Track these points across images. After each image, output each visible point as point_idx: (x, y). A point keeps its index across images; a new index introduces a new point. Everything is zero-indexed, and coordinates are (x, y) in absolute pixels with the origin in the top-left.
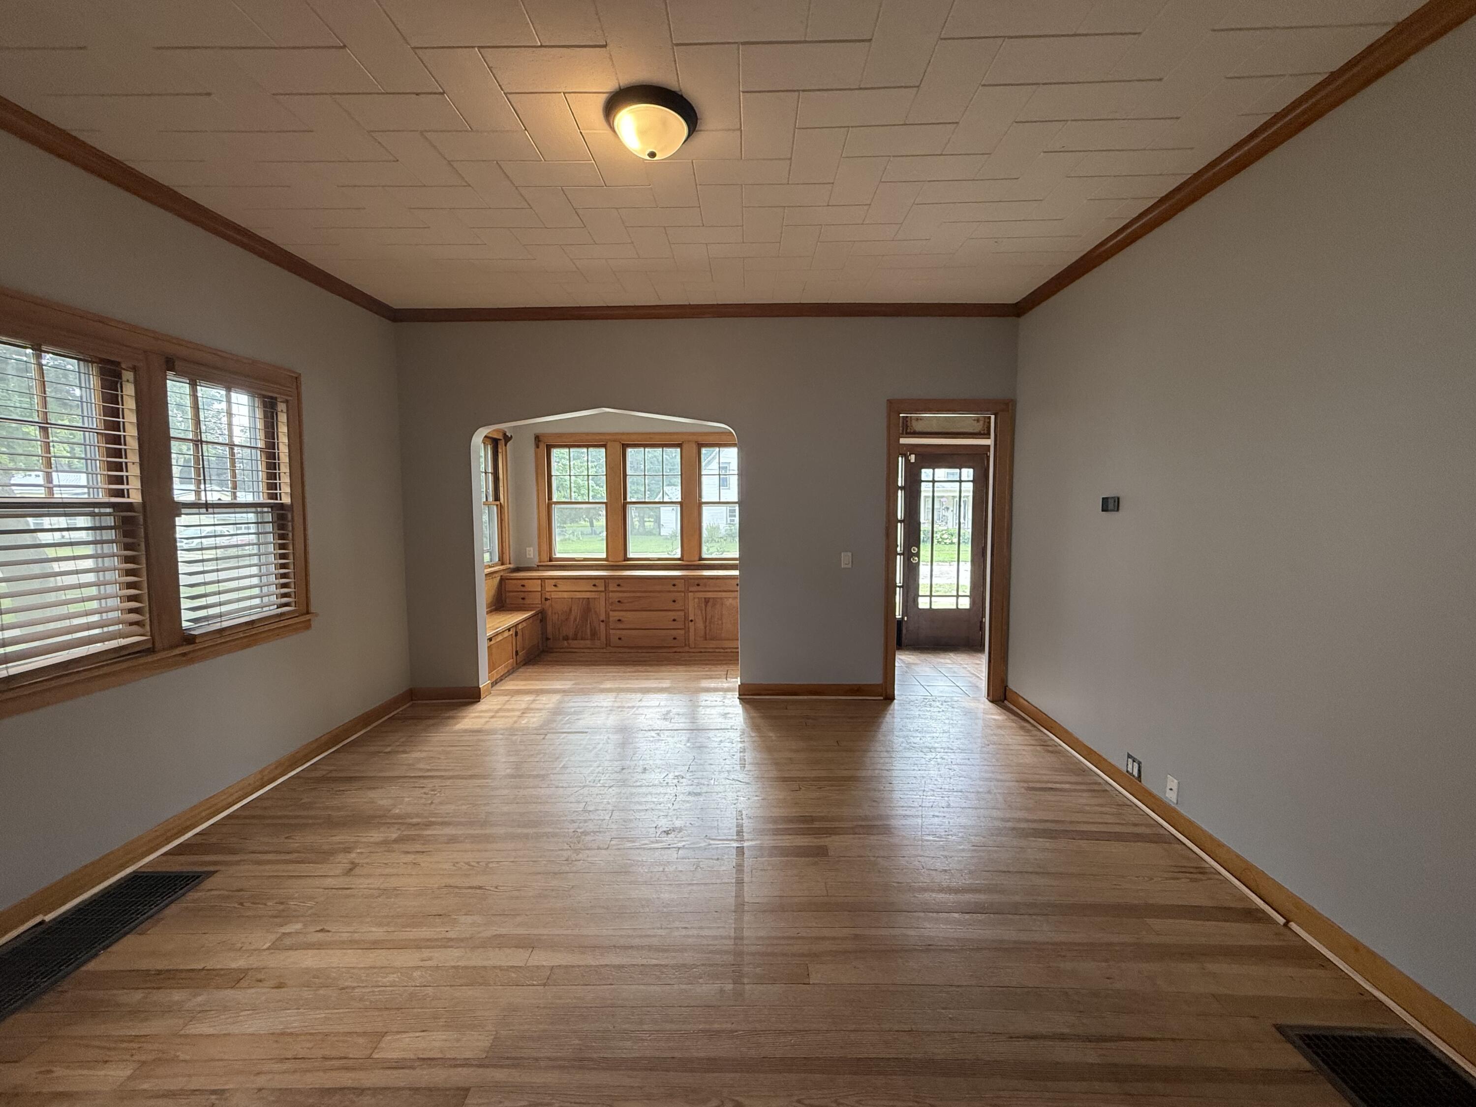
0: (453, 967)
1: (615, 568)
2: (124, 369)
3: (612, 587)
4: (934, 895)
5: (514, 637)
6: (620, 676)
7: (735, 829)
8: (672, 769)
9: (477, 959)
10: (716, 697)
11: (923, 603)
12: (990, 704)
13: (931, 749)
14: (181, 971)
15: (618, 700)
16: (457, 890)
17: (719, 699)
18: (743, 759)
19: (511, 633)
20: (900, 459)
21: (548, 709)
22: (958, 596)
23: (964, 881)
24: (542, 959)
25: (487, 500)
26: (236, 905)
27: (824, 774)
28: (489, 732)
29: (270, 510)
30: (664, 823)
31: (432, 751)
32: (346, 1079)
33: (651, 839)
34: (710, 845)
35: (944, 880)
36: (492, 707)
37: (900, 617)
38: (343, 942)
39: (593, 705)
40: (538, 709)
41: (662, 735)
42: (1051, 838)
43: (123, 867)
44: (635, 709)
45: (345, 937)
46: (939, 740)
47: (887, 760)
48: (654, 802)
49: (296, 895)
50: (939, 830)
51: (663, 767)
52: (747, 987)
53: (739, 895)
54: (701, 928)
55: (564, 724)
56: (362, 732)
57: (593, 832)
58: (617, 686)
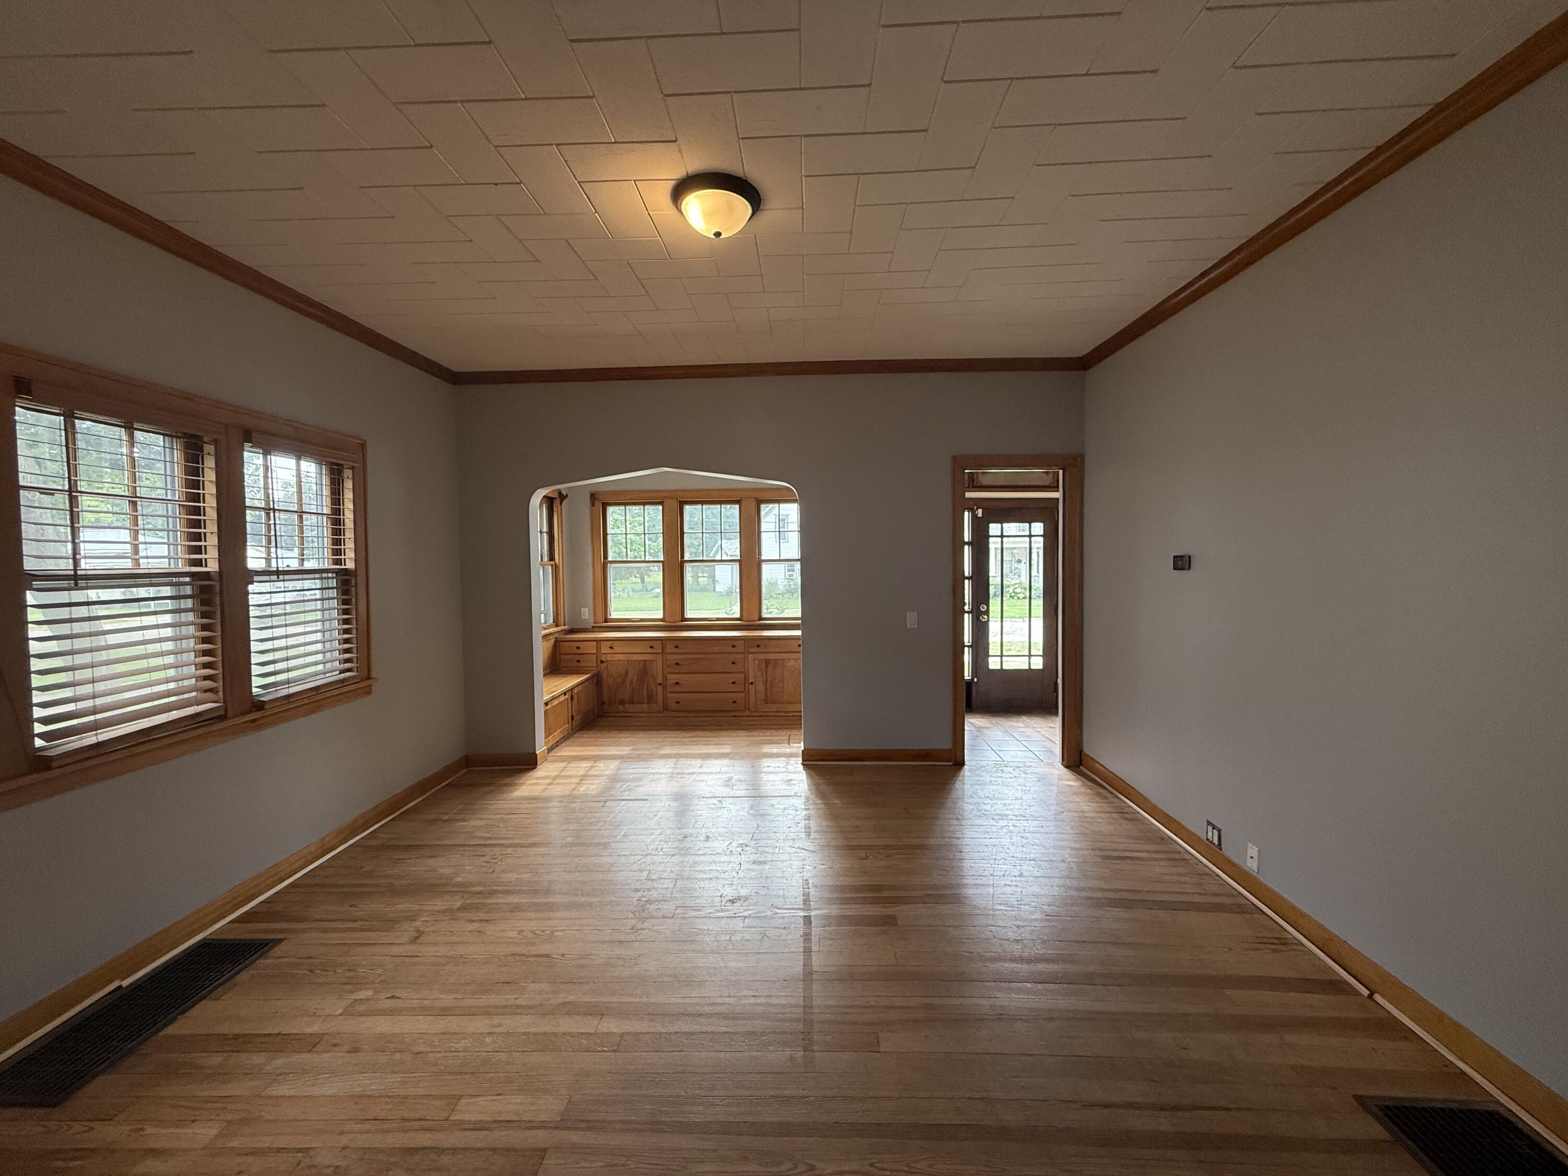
0: (524, 1034)
1: (673, 629)
2: (207, 443)
3: (670, 648)
4: (1006, 965)
5: (570, 702)
6: (679, 742)
7: (802, 898)
8: (736, 837)
9: (546, 1026)
10: (779, 763)
11: (994, 664)
12: (1064, 771)
13: (1003, 816)
14: (258, 1035)
15: (677, 766)
16: (524, 958)
17: (781, 765)
18: (808, 827)
19: (567, 697)
20: (966, 514)
21: (607, 776)
22: (1030, 656)
23: (1036, 951)
24: (612, 1026)
25: (542, 560)
26: (306, 972)
27: (891, 842)
28: (547, 799)
29: (334, 575)
30: (729, 892)
31: (490, 819)
32: (424, 1139)
33: (717, 908)
34: (777, 914)
35: (1016, 949)
36: (550, 774)
37: (970, 678)
38: (414, 1009)
39: (651, 771)
40: (595, 776)
41: (724, 803)
42: (1127, 908)
43: (190, 935)
44: (695, 776)
45: (416, 1003)
46: (1011, 807)
47: (956, 828)
48: (718, 871)
49: (365, 963)
50: (1011, 899)
51: (727, 835)
52: (817, 1054)
53: (807, 964)
54: (769, 996)
55: (625, 791)
56: (421, 799)
57: (657, 900)
58: (676, 752)
